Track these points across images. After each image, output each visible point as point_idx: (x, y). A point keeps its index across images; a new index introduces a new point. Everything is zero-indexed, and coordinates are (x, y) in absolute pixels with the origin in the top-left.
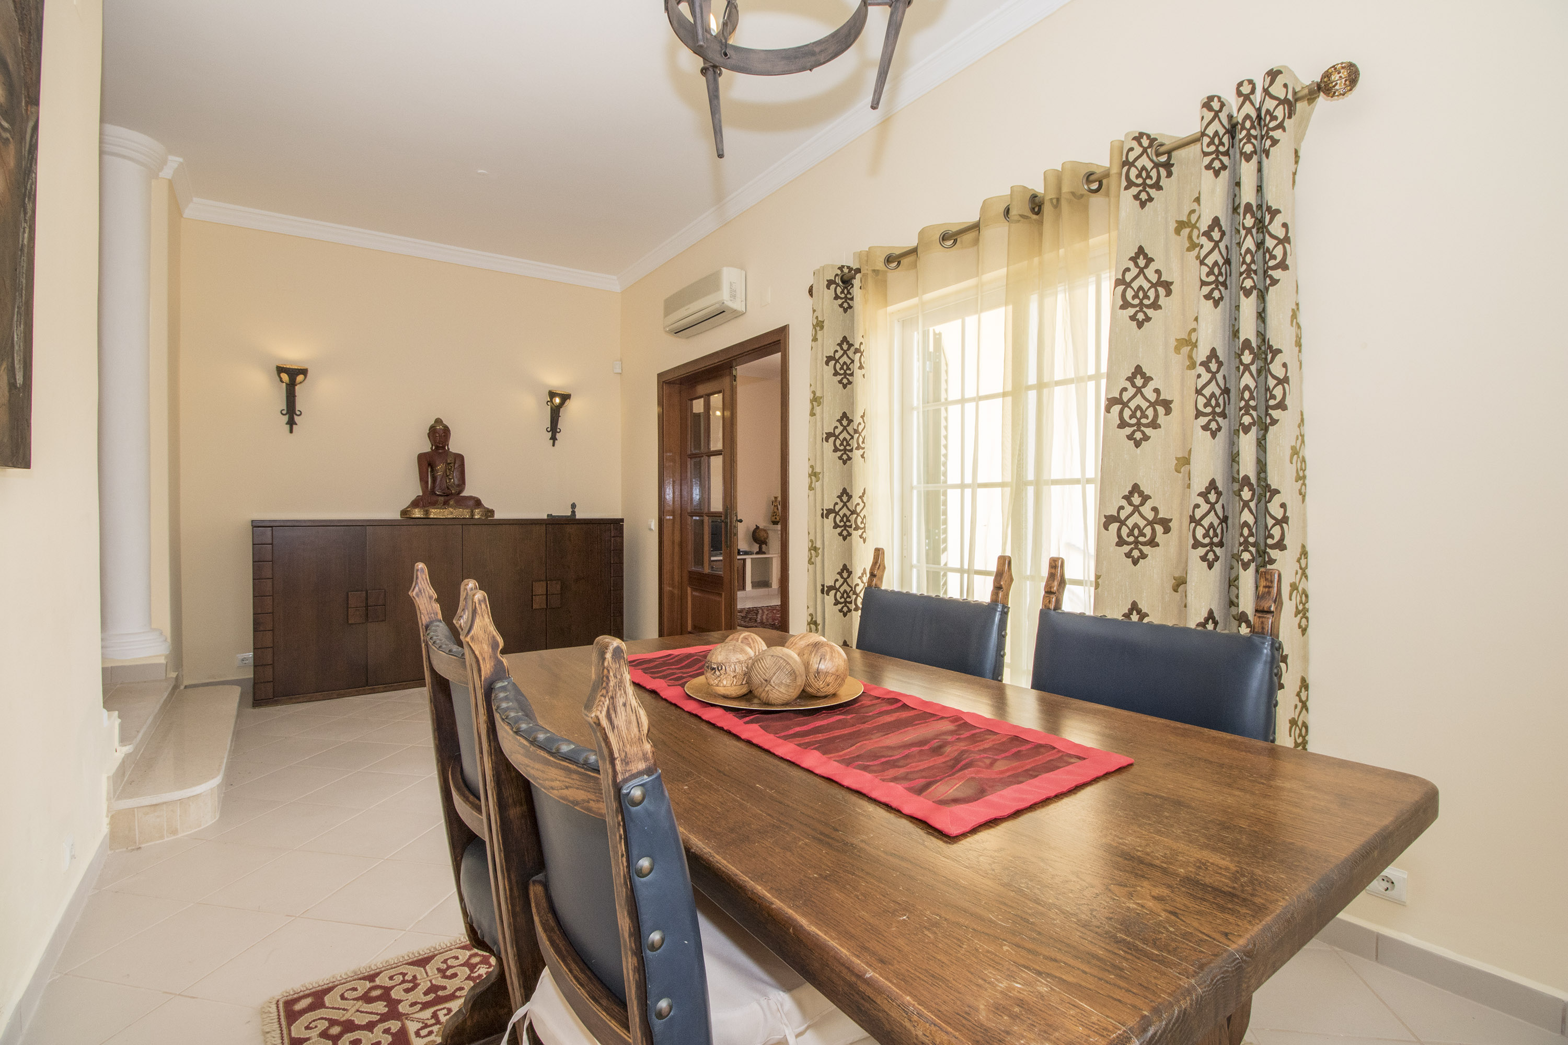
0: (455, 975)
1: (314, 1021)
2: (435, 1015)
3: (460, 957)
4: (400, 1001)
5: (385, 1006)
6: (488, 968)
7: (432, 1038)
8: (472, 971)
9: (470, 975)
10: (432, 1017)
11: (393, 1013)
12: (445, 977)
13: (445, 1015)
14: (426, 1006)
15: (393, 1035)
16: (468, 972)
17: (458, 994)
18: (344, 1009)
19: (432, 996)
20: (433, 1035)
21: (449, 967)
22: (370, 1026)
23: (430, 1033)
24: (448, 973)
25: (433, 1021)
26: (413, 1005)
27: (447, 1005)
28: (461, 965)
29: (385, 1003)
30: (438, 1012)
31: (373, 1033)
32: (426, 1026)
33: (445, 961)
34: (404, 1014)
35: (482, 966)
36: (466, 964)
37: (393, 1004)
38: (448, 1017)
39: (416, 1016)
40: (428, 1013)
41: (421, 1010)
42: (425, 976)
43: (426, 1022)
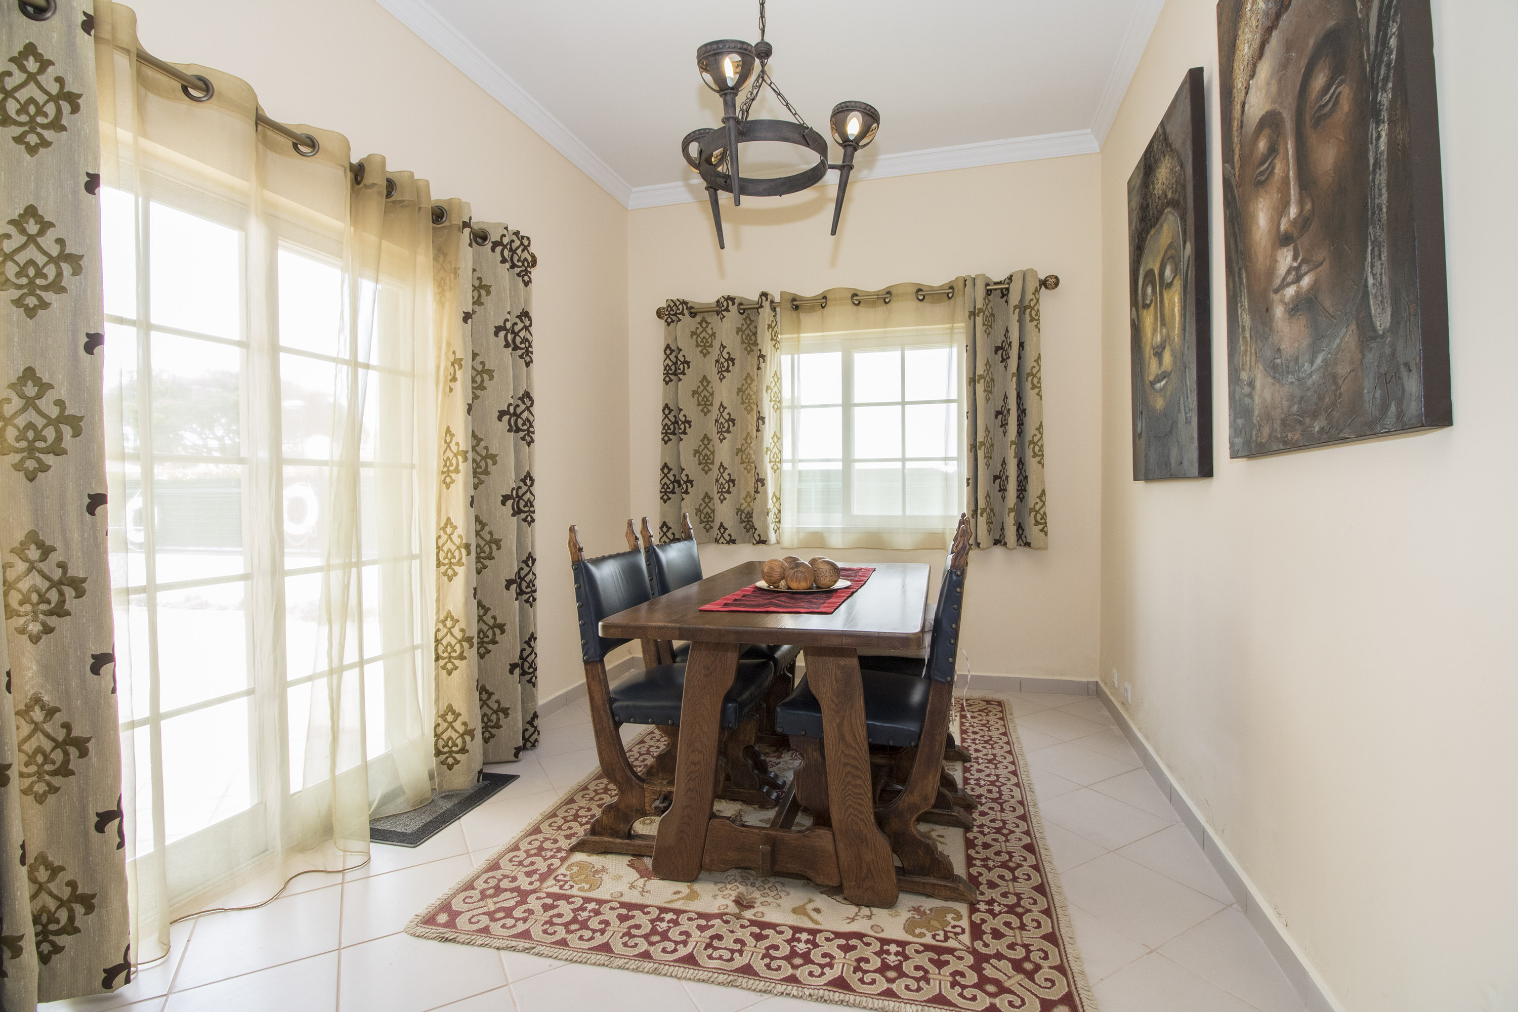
0: (917, 968)
1: (1045, 988)
2: (946, 938)
3: (903, 987)
4: (971, 967)
5: (984, 969)
6: (886, 958)
7: (953, 923)
8: (901, 962)
9: (905, 961)
10: (949, 938)
11: (980, 959)
12: (926, 972)
13: (938, 935)
14: (951, 951)
15: (981, 939)
16: (904, 963)
17: (922, 948)
18: (1020, 985)
19: (945, 957)
20: (952, 924)
21: (918, 980)
22: (999, 956)
23: (954, 927)
24: (920, 974)
25: (949, 934)
26: (961, 958)
27: (934, 943)
28: (907, 976)
29: (984, 972)
30: (943, 939)
31: (997, 949)
32: (956, 934)
33: (919, 989)
34: (969, 952)
35: (890, 963)
36: (902, 974)
37: (977, 968)
38: (937, 932)
39: (961, 947)
40: (951, 943)
41: (955, 950)
42: (942, 982)
43: (954, 937)
